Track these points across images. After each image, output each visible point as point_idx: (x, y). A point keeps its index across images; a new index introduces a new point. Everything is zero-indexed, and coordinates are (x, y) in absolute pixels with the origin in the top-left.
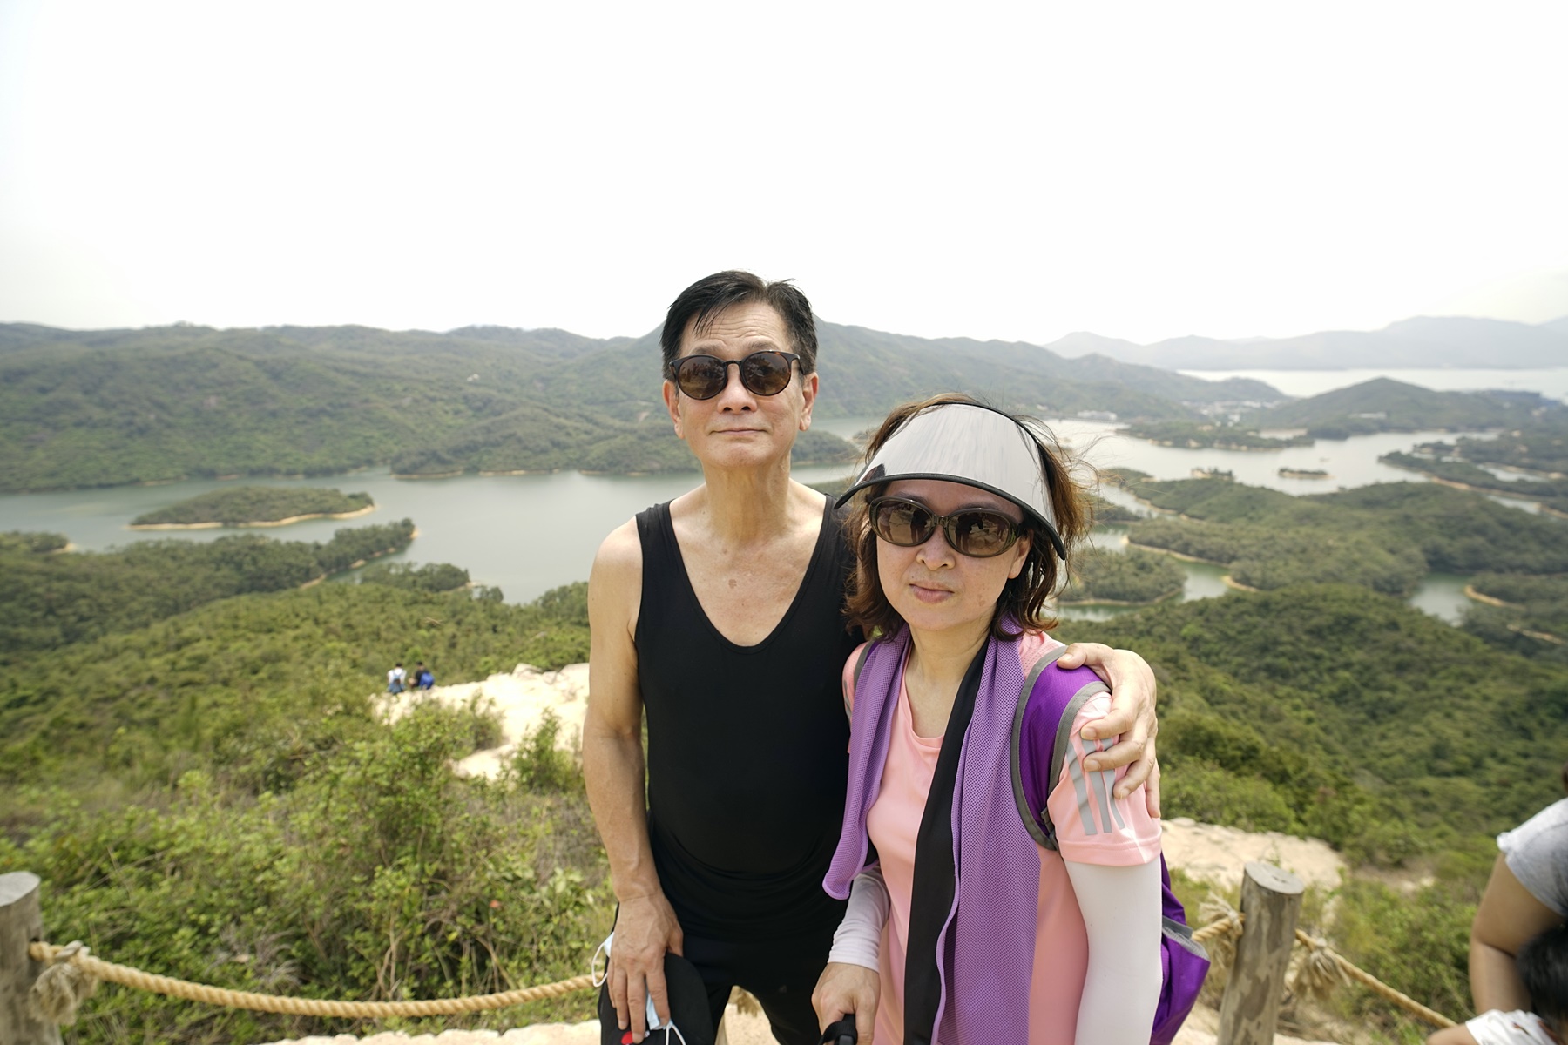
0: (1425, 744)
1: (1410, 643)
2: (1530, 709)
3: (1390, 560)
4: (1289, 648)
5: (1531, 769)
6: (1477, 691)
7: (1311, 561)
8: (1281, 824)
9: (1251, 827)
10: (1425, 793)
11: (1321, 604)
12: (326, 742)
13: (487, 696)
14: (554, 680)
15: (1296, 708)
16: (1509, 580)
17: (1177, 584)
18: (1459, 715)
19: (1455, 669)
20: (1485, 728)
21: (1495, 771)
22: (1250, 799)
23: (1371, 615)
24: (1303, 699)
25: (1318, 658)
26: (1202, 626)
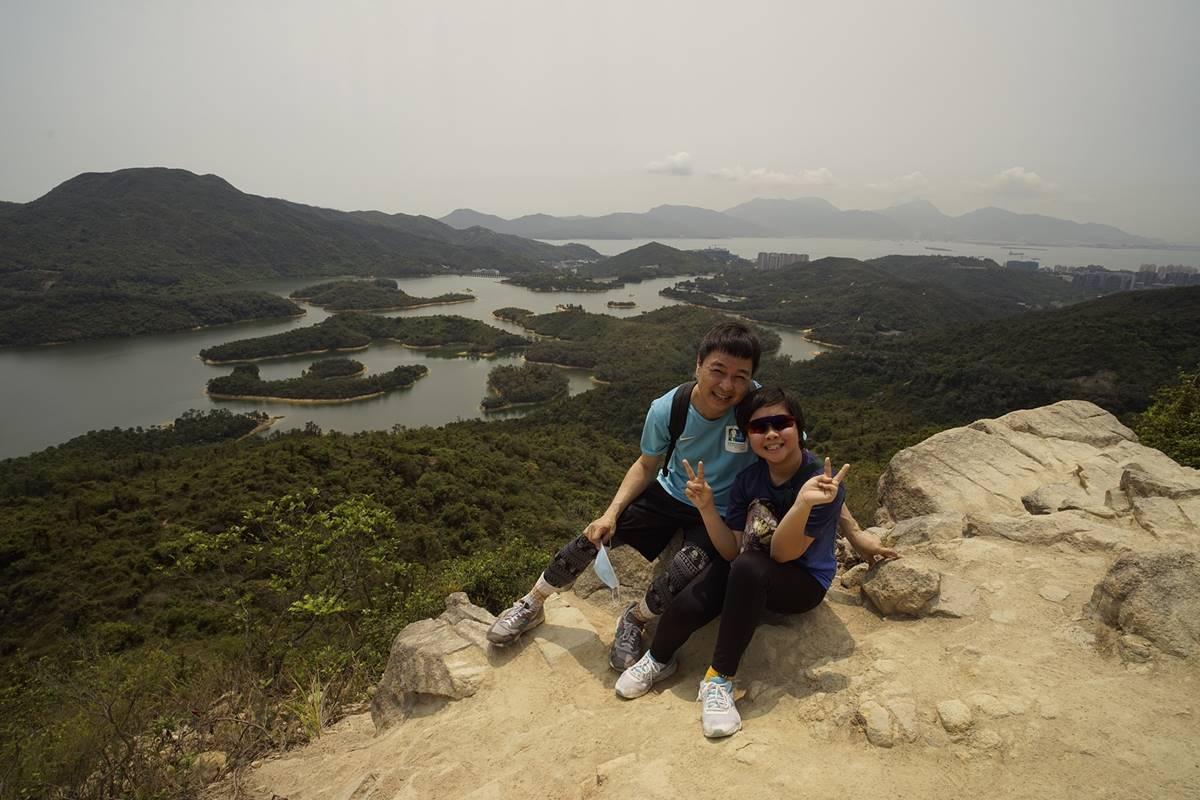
3: (679, 354)
7: (640, 360)
17: (564, 385)
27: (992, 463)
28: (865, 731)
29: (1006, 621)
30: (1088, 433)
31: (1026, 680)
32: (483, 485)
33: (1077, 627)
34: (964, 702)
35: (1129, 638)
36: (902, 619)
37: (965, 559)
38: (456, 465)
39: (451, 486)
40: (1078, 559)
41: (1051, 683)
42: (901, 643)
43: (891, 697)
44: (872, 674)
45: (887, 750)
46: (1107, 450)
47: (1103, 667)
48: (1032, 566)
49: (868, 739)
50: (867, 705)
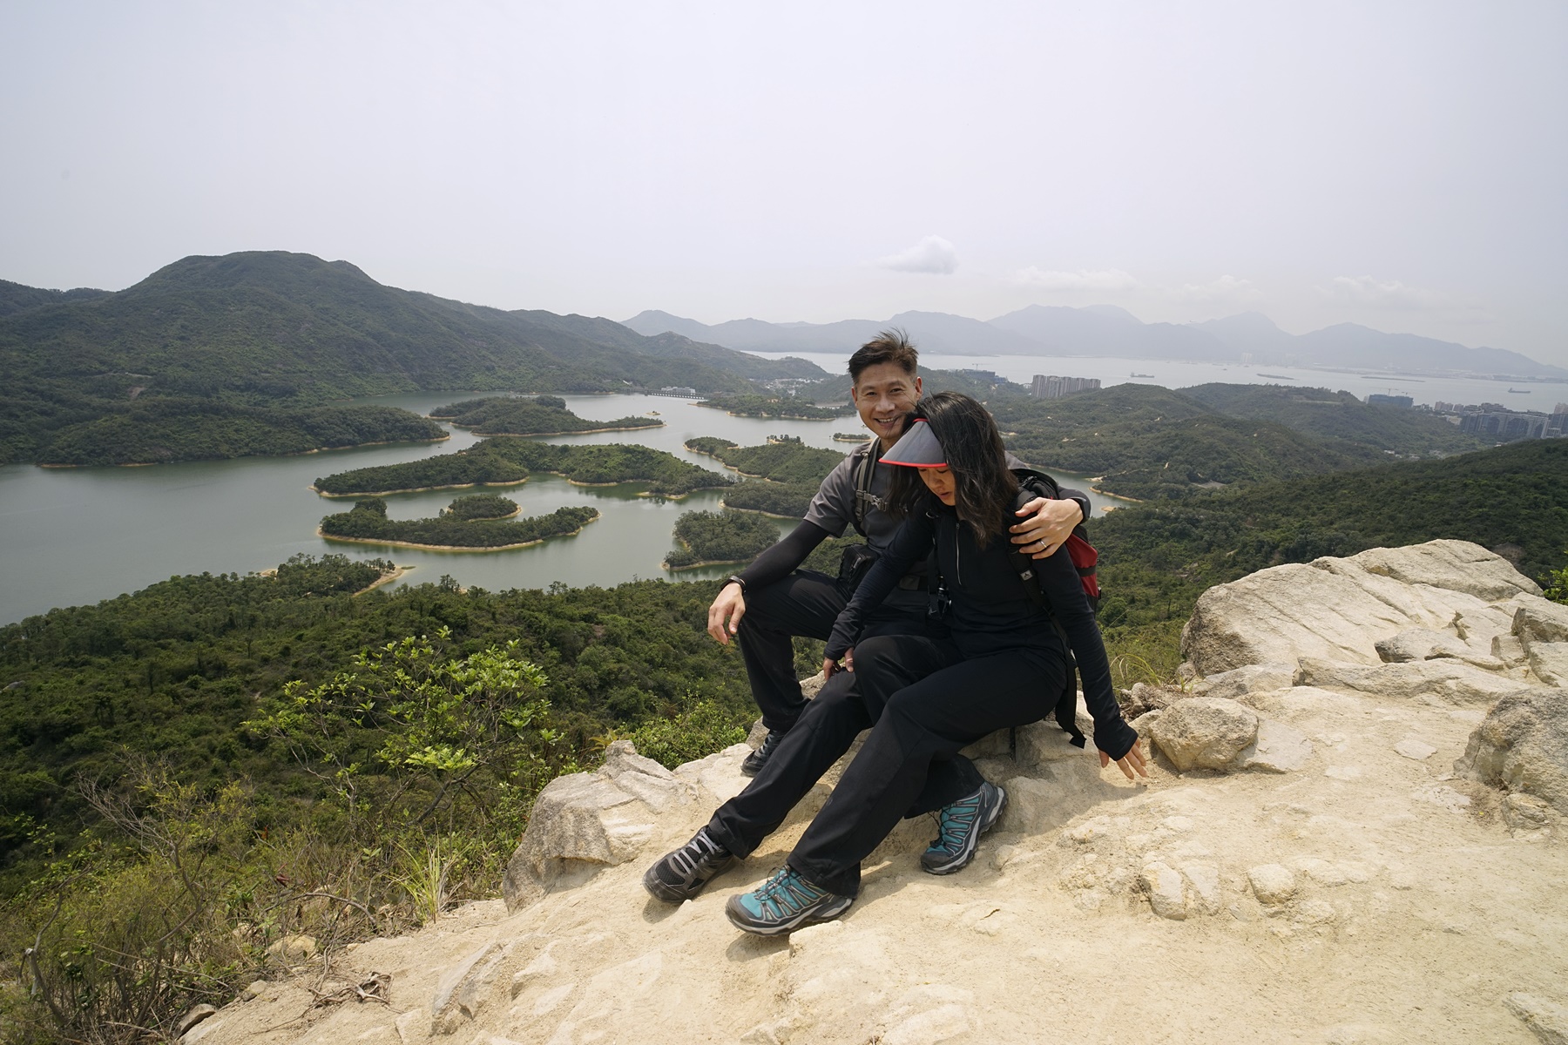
27: (1337, 608)
28: (1149, 900)
29: (1347, 779)
30: (1472, 582)
31: (1372, 845)
32: (662, 664)
33: (1446, 787)
34: (1285, 866)
35: (1517, 798)
36: (1206, 776)
37: (1293, 707)
38: (629, 636)
39: (622, 665)
40: (1449, 713)
41: (1406, 849)
42: (1203, 800)
43: (1185, 858)
44: (1162, 832)
45: (1178, 923)
46: (1497, 604)
47: (1480, 835)
48: (1387, 718)
49: (1154, 910)
50: (1153, 866)
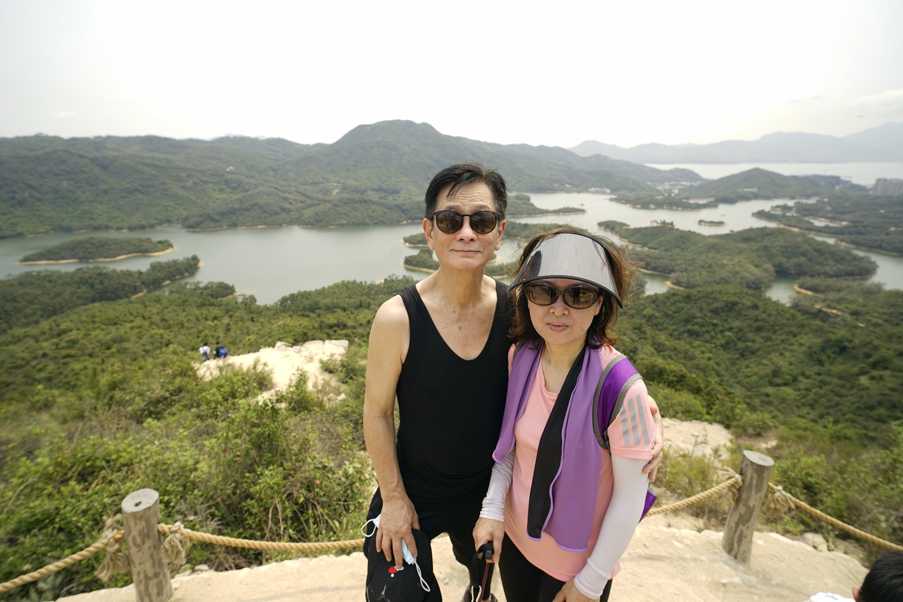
0: (768, 370)
1: (764, 316)
2: (823, 350)
3: (756, 271)
4: (700, 320)
5: (822, 381)
6: (797, 341)
7: (715, 272)
8: (699, 416)
9: (683, 418)
10: (767, 395)
11: (718, 296)
12: (176, 392)
13: (262, 361)
14: (300, 351)
15: (703, 352)
16: (817, 281)
17: (642, 286)
18: (787, 354)
19: (786, 329)
20: (800, 360)
21: (804, 383)
22: (683, 403)
23: (744, 301)
24: (706, 347)
25: (715, 325)
26: (654, 309)
